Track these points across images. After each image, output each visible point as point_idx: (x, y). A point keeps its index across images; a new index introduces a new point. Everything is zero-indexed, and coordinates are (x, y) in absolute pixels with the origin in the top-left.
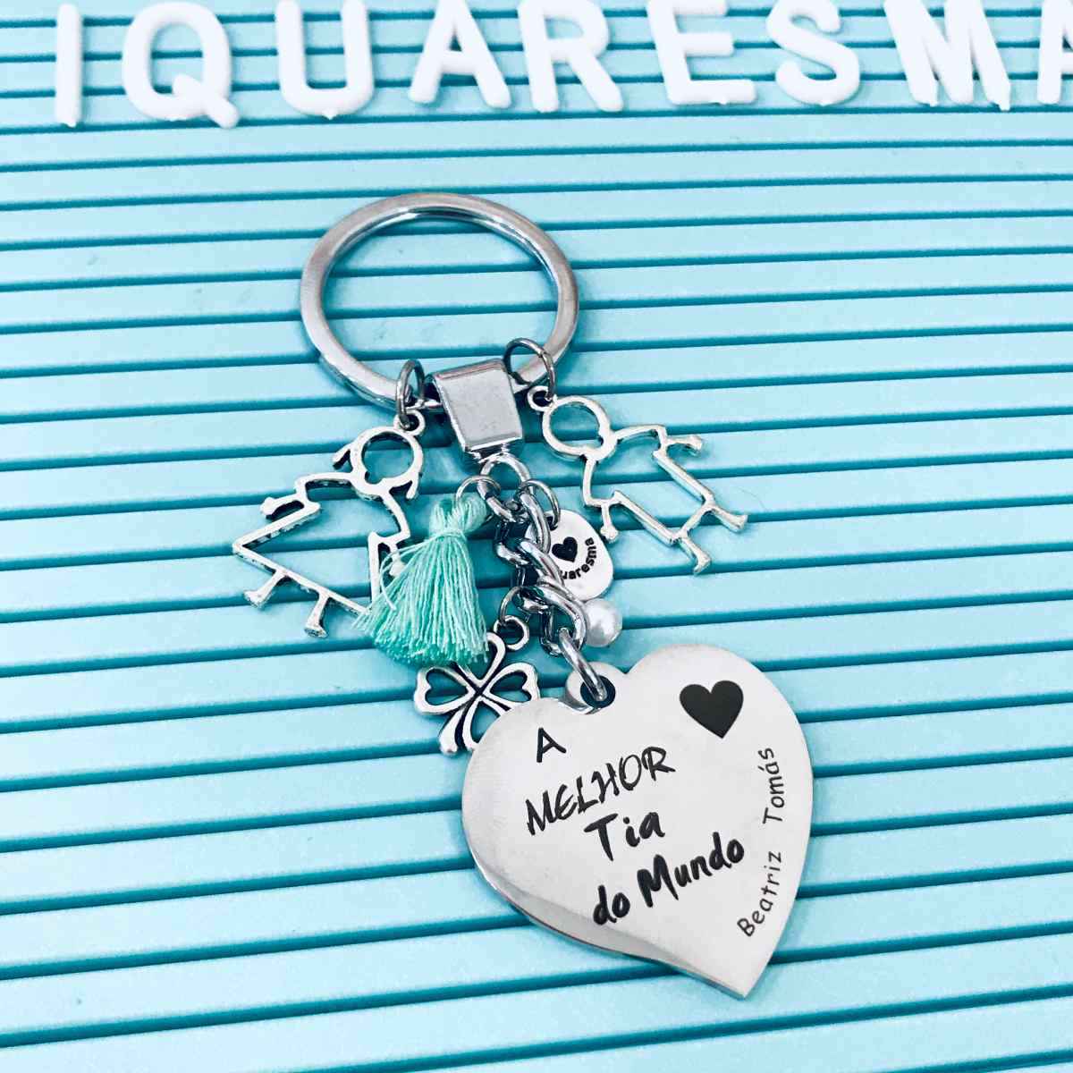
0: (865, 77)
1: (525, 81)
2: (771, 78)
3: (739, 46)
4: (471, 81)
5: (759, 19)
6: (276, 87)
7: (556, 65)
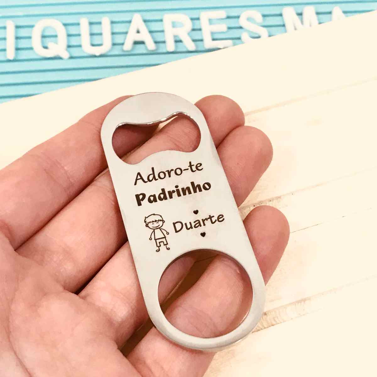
4: (143, 43)
6: (80, 46)
7: (175, 36)
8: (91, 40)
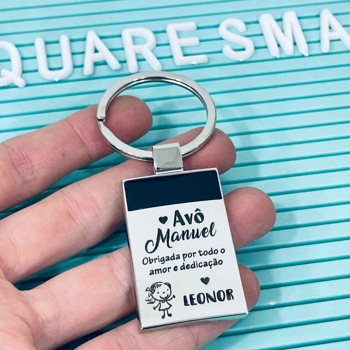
0: (256, 48)
1: (125, 62)
2: (221, 52)
3: (201, 41)
4: (105, 63)
5: (215, 29)
6: (37, 71)
7: (137, 55)
8: (48, 63)
